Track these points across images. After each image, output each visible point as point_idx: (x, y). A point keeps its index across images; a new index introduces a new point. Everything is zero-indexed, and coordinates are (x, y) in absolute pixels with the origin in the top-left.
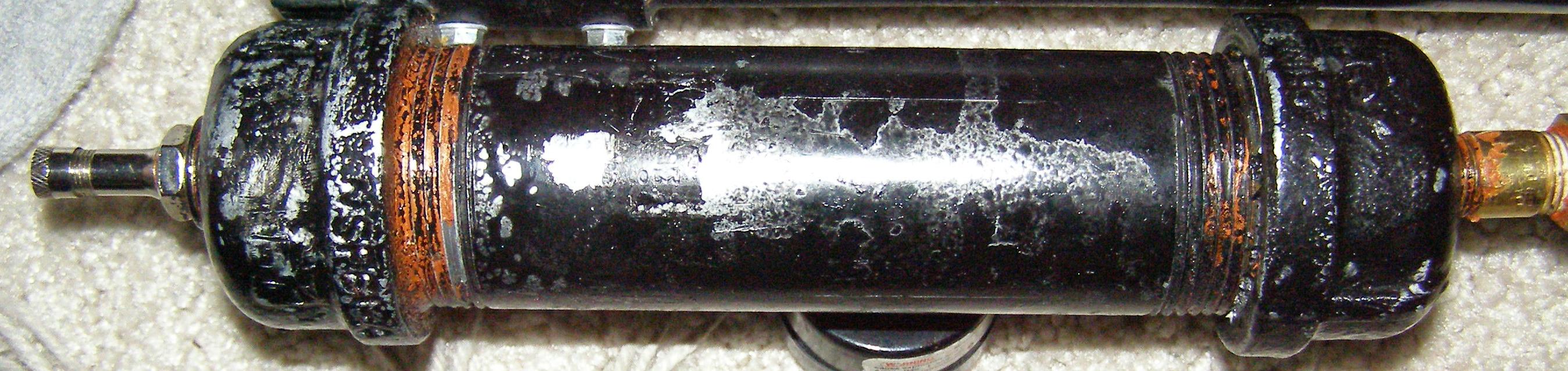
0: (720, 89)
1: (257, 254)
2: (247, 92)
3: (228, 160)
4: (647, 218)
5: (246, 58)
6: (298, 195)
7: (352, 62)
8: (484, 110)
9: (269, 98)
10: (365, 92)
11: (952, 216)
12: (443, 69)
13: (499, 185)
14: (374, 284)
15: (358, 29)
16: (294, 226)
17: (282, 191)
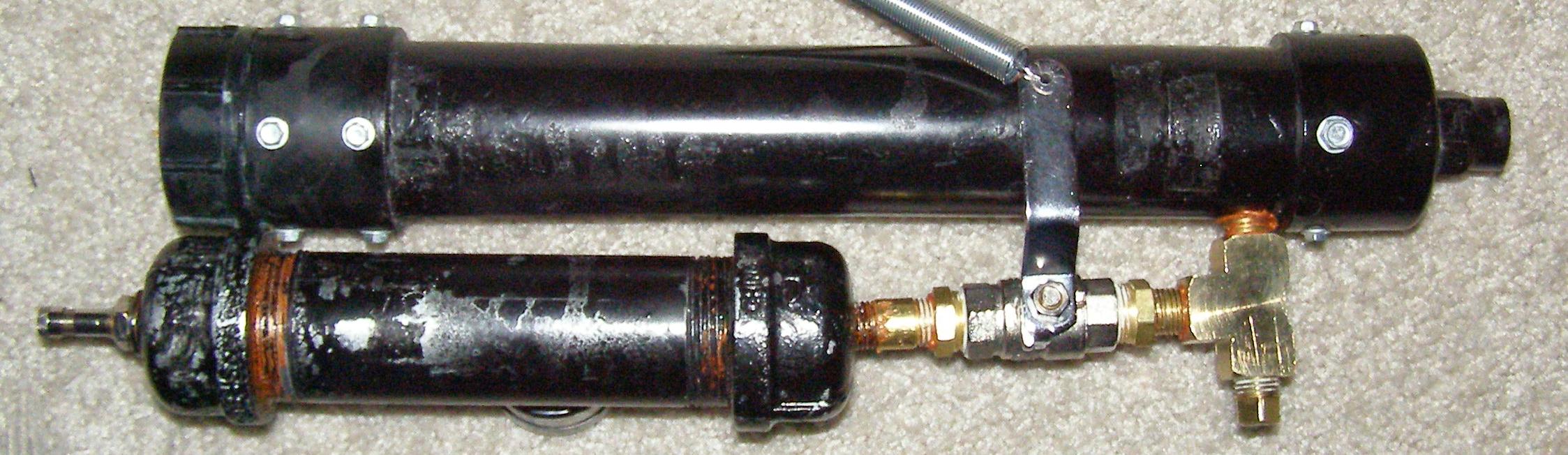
0: (433, 293)
1: (176, 386)
2: (168, 297)
3: (159, 336)
4: (394, 365)
5: (166, 274)
6: (199, 356)
7: (227, 281)
8: (301, 305)
9: (180, 300)
10: (234, 300)
11: (560, 365)
12: (278, 277)
13: (311, 347)
14: (242, 402)
15: (229, 255)
16: (197, 372)
17: (190, 353)
